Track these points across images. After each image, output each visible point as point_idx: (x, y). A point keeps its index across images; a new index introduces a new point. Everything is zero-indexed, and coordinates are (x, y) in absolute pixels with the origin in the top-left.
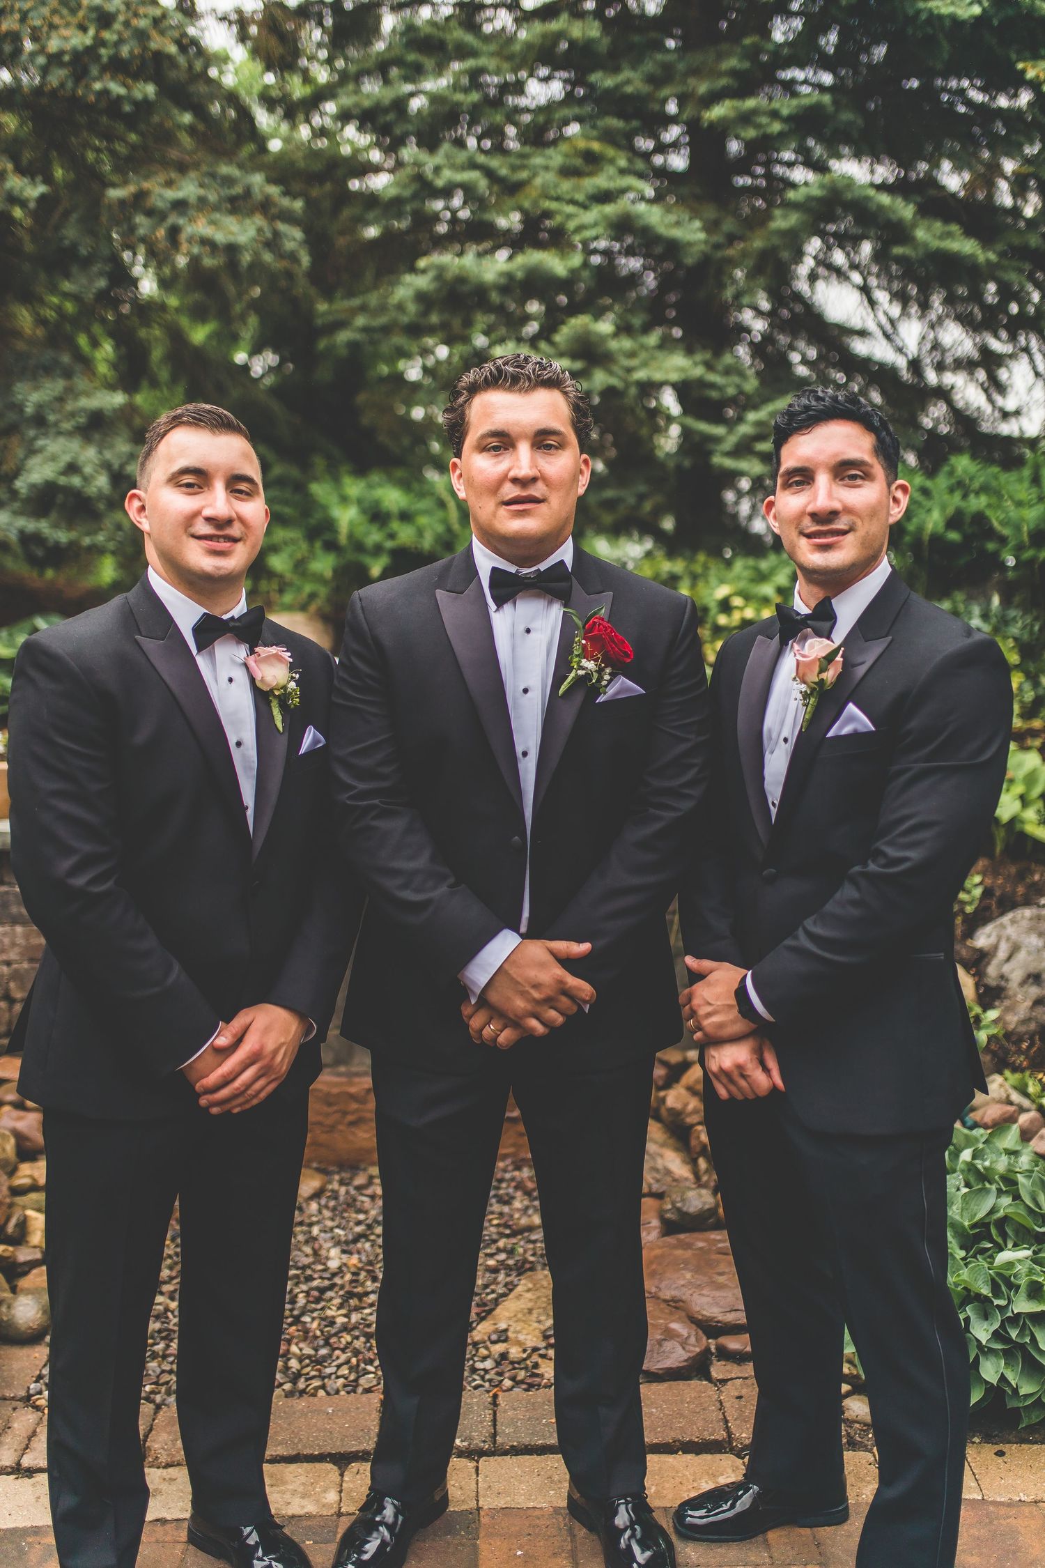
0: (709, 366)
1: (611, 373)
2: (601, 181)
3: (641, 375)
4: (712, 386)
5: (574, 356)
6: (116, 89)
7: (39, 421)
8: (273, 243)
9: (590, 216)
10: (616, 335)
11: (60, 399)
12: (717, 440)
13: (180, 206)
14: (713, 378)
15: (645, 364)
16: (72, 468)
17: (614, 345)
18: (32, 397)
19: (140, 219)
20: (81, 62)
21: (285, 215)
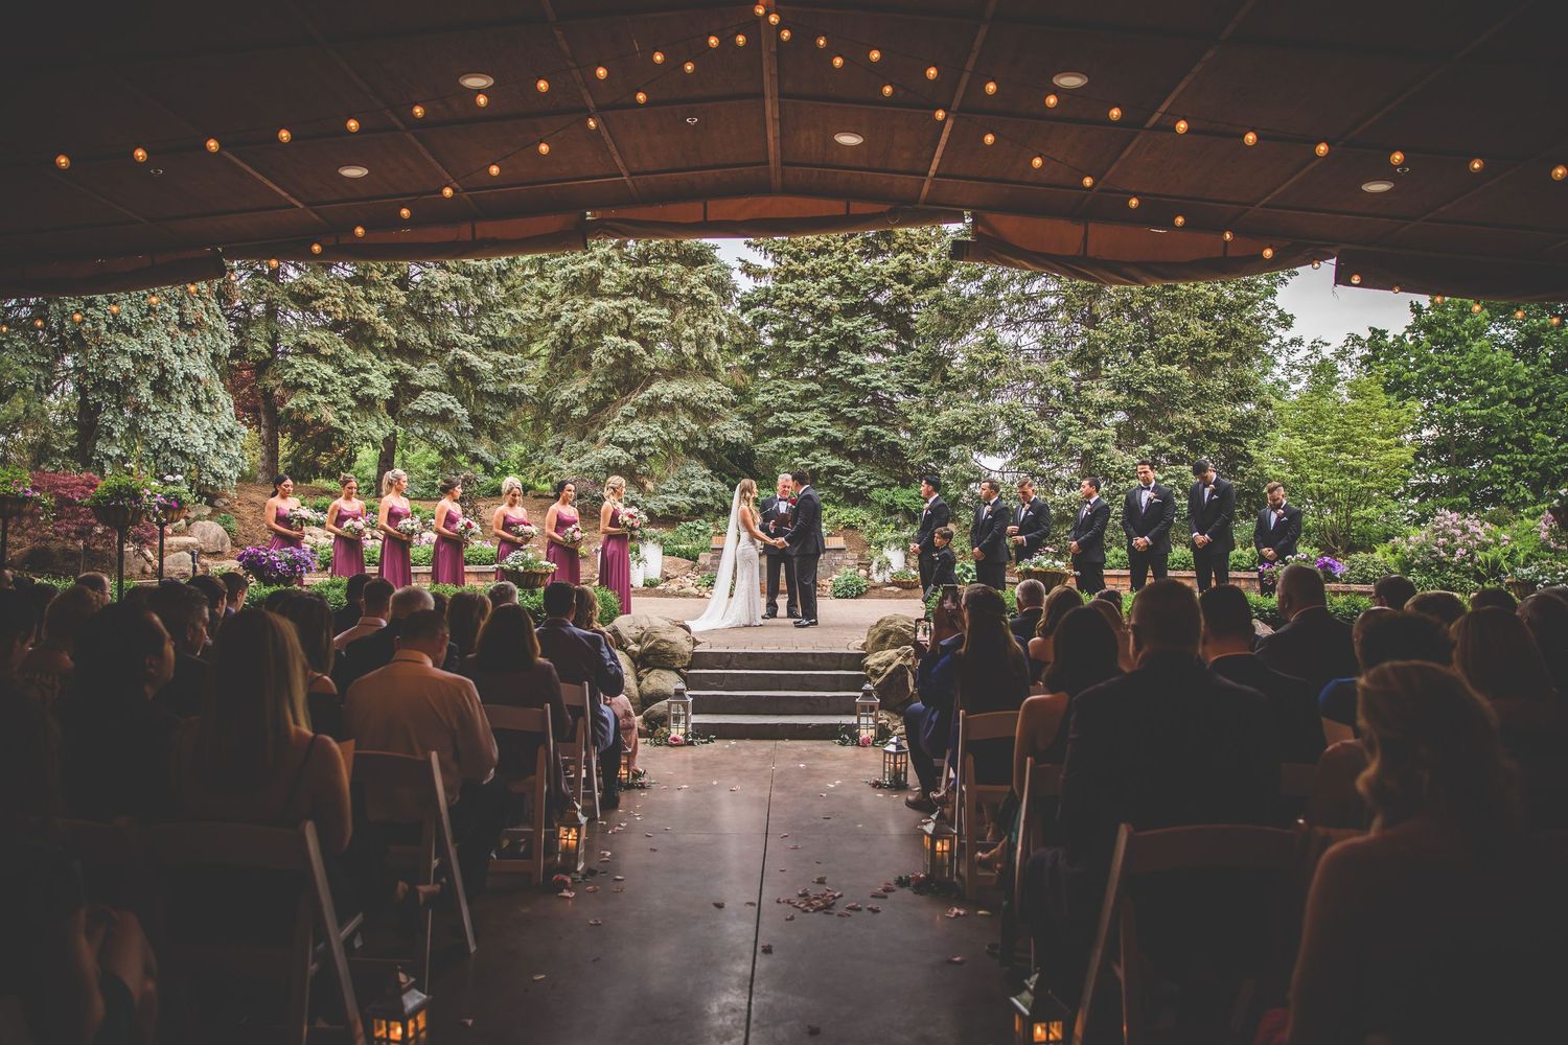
2: (819, 423)
3: (827, 464)
4: (844, 467)
7: (693, 476)
8: (745, 436)
17: (821, 458)
21: (748, 429)
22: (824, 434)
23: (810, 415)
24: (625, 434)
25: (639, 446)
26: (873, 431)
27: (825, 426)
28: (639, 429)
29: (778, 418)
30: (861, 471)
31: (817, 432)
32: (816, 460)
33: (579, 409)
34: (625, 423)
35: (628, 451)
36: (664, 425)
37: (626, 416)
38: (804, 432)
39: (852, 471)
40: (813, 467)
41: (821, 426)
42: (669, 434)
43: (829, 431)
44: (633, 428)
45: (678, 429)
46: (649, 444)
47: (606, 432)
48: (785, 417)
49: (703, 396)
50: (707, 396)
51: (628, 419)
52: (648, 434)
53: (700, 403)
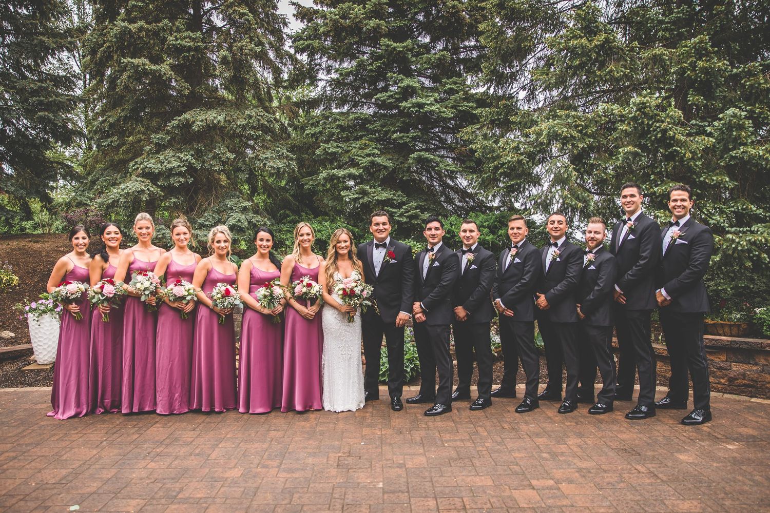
0: (394, 194)
1: (369, 197)
2: (367, 151)
3: (376, 198)
4: (395, 200)
5: (360, 194)
6: (252, 133)
7: (231, 209)
9: (364, 160)
10: (370, 188)
11: (236, 204)
12: (396, 213)
13: (266, 158)
14: (395, 197)
15: (377, 195)
16: (239, 221)
17: (370, 190)
18: (230, 203)
19: (256, 162)
20: (244, 127)
21: (292, 159)
22: (373, 163)
23: (358, 144)
24: (152, 165)
25: (168, 177)
26: (426, 158)
27: (374, 155)
28: (171, 160)
29: (325, 149)
30: (413, 204)
31: (365, 161)
32: (364, 193)
33: (109, 140)
34: (157, 152)
35: (154, 182)
36: (198, 154)
37: (157, 144)
38: (353, 164)
39: (404, 203)
40: (361, 201)
41: (369, 155)
42: (204, 162)
43: (379, 160)
44: (162, 157)
45: (214, 158)
46: (180, 174)
47: (136, 163)
48: (332, 147)
49: (241, 122)
50: (244, 122)
51: (160, 148)
52: (175, 164)
53: (238, 131)
